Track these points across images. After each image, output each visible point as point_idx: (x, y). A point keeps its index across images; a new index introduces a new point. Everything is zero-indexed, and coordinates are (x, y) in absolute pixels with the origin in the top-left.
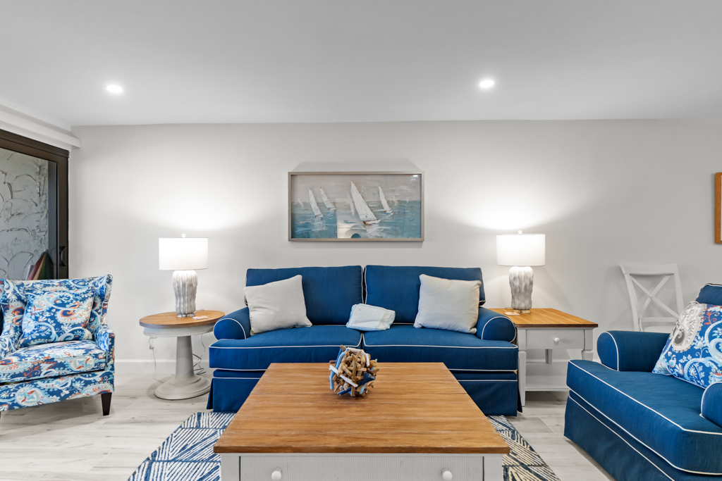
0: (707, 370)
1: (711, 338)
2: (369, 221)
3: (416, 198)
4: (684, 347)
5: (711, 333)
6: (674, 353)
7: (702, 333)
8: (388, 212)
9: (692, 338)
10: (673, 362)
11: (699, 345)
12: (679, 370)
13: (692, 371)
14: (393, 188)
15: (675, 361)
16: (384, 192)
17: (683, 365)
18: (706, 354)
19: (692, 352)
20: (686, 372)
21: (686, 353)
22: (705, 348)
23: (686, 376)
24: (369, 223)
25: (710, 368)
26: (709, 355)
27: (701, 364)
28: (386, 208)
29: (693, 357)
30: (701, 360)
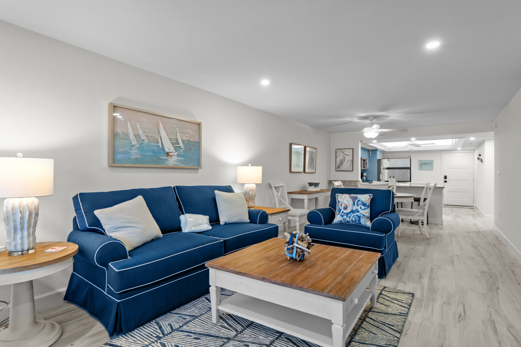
0: (359, 217)
1: (358, 205)
2: (171, 153)
3: (197, 140)
4: (349, 210)
5: (357, 204)
6: (344, 213)
7: (354, 204)
8: (182, 147)
9: (351, 206)
10: (345, 217)
11: (354, 209)
12: (348, 219)
13: (354, 219)
14: (185, 131)
15: (346, 216)
16: (180, 133)
17: (350, 217)
18: (358, 212)
19: (352, 212)
20: (351, 219)
21: (350, 213)
22: (357, 210)
23: (351, 221)
24: (171, 154)
25: (360, 216)
26: (359, 211)
27: (357, 215)
28: (181, 144)
29: (353, 213)
30: (357, 214)
